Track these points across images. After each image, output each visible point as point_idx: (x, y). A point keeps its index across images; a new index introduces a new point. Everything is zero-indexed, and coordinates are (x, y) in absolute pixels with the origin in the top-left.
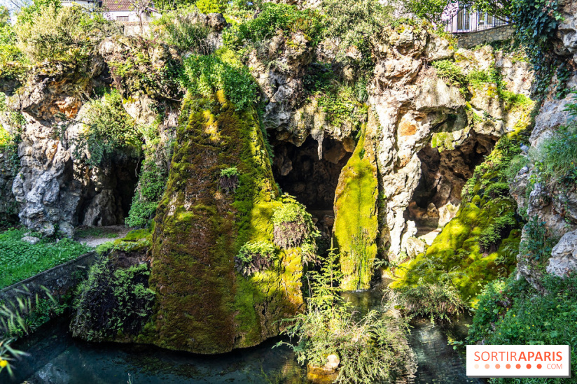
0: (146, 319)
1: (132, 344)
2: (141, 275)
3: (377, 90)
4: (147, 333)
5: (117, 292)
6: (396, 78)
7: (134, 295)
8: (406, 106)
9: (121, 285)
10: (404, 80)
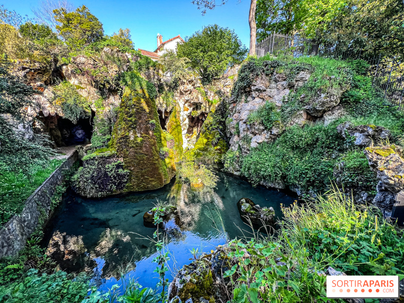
0: (126, 182)
1: (121, 193)
2: (120, 165)
3: (178, 95)
4: (127, 187)
5: (110, 174)
6: (186, 92)
7: (119, 174)
8: (187, 101)
9: (112, 170)
10: (188, 92)
